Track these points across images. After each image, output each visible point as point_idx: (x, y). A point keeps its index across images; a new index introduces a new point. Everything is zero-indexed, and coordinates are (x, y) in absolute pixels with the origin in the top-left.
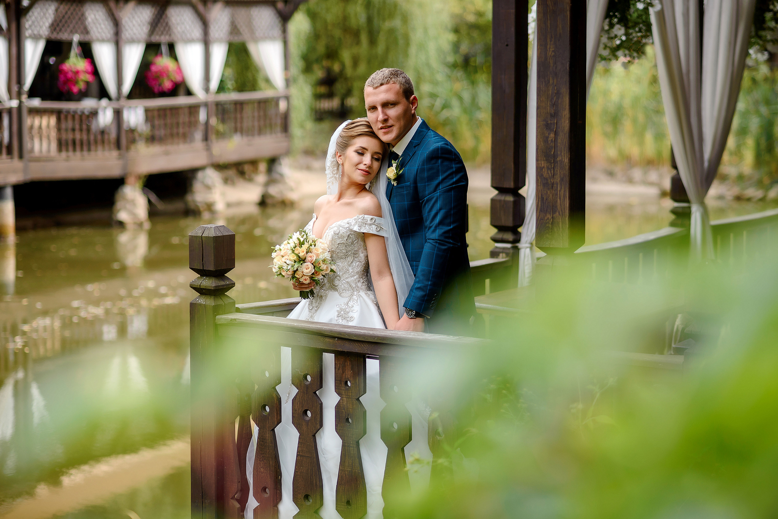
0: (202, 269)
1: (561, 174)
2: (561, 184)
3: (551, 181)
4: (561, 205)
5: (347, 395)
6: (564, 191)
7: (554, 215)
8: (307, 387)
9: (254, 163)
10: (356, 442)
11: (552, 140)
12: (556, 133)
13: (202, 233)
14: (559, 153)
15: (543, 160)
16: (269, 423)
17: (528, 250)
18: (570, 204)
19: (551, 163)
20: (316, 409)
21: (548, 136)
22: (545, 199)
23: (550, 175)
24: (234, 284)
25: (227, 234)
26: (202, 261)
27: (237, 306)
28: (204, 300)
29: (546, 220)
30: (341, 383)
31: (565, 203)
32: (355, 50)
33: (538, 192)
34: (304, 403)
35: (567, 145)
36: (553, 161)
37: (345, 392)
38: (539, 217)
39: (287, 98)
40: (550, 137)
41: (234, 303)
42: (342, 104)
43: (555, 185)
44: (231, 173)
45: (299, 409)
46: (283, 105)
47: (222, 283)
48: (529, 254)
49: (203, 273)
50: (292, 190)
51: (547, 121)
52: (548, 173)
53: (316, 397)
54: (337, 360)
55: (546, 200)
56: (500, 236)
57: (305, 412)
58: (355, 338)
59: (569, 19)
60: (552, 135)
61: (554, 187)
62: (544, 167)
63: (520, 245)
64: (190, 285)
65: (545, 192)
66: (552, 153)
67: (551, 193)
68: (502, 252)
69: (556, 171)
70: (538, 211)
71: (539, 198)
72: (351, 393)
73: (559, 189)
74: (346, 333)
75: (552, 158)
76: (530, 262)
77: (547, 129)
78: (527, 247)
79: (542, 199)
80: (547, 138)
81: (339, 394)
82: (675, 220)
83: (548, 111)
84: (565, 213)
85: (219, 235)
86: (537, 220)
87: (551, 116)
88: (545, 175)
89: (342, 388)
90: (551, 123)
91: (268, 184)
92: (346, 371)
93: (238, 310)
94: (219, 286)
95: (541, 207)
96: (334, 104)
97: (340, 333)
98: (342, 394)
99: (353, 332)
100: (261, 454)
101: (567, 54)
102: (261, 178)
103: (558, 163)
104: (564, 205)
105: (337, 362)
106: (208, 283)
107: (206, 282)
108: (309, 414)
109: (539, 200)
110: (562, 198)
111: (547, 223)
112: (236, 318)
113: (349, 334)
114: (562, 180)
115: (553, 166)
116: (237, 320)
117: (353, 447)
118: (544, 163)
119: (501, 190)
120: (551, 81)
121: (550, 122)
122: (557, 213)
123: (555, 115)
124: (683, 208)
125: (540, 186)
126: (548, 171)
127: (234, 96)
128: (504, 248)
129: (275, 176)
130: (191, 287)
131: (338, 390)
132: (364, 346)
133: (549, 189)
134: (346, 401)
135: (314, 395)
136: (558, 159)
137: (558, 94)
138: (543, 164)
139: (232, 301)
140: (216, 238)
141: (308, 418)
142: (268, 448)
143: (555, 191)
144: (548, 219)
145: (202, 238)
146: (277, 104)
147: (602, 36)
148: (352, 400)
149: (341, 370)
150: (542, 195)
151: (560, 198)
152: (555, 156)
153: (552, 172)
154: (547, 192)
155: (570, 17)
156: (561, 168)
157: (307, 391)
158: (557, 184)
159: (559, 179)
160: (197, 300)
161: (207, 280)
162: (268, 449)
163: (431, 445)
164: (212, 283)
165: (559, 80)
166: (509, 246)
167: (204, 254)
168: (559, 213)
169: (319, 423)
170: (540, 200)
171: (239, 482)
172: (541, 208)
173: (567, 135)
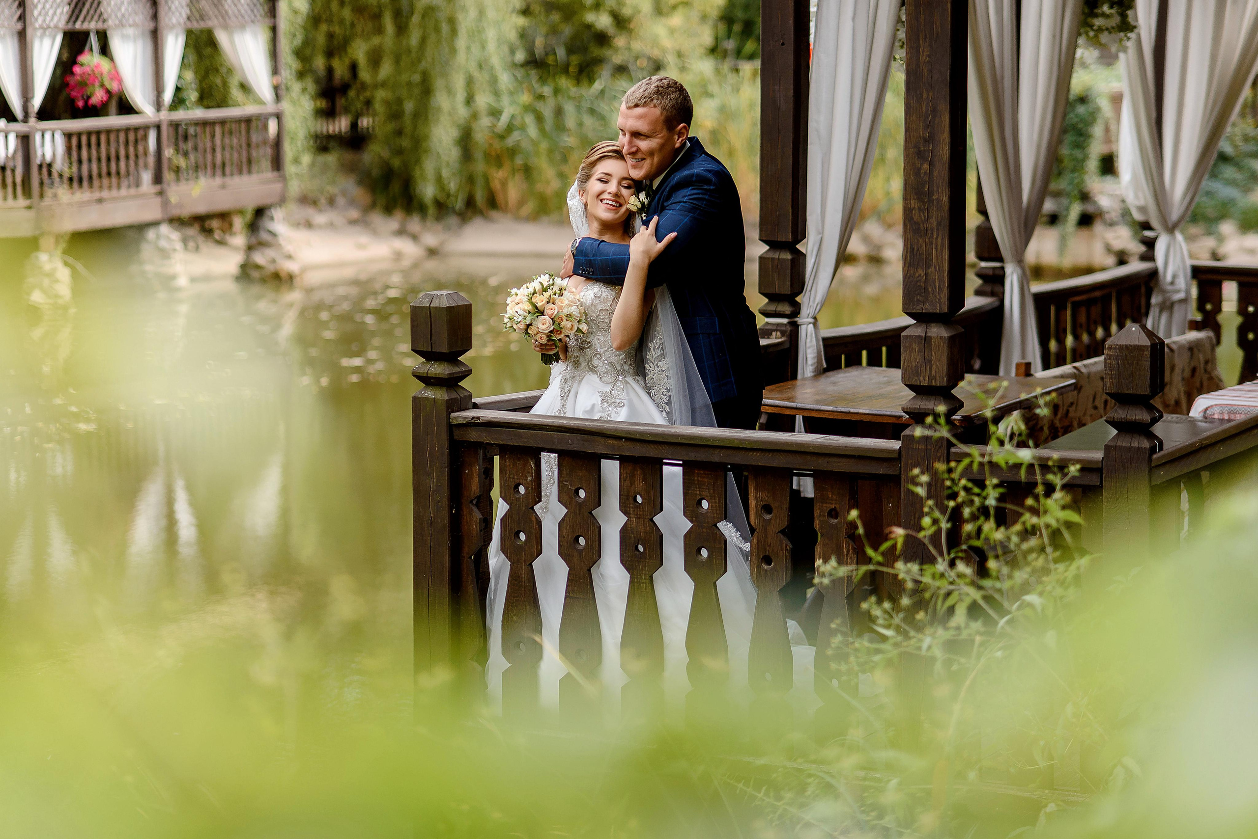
0: (430, 350)
1: (938, 217)
2: (938, 230)
3: (924, 227)
4: (937, 257)
5: (637, 515)
6: (942, 239)
7: (929, 271)
8: (581, 505)
9: (224, 216)
10: (650, 576)
11: (925, 173)
12: (931, 164)
13: (430, 303)
14: (935, 189)
15: (914, 199)
16: (525, 555)
17: (811, 326)
18: (949, 254)
19: (924, 202)
20: (592, 535)
21: (921, 167)
22: (915, 250)
23: (923, 218)
24: (471, 370)
25: (462, 304)
26: (431, 340)
27: (474, 400)
28: (433, 392)
29: (918, 277)
30: (628, 499)
31: (944, 254)
32: (376, 41)
33: (906, 241)
34: (576, 527)
35: (946, 179)
36: (926, 200)
37: (634, 511)
38: (907, 273)
39: (278, 116)
40: (922, 168)
41: (471, 396)
42: (354, 125)
43: (929, 232)
44: (192, 231)
45: (569, 535)
46: (272, 126)
47: (456, 369)
48: (813, 332)
49: (429, 356)
50: (289, 257)
51: (920, 148)
52: (920, 216)
53: (592, 519)
54: (622, 468)
55: (917, 251)
56: (772, 308)
57: (576, 540)
58: (650, 438)
59: (950, 13)
60: (926, 166)
61: (929, 234)
62: (914, 208)
63: (799, 320)
64: (412, 373)
65: (916, 241)
66: (926, 189)
67: (924, 242)
68: (776, 330)
69: (931, 212)
70: (907, 265)
71: (907, 247)
72: (643, 511)
73: (935, 236)
74: (637, 432)
75: (926, 197)
76: (814, 343)
77: (919, 157)
78: (810, 323)
79: (912, 249)
80: (920, 169)
81: (625, 513)
82: (982, 286)
83: (920, 135)
84: (943, 267)
85: (454, 305)
86: (905, 277)
87: (925, 140)
88: (916, 217)
89: (630, 505)
90: (924, 150)
91: (250, 248)
92: (636, 482)
93: (476, 406)
94: (453, 373)
95: (910, 260)
96: (342, 124)
97: (628, 432)
98: (630, 514)
99: (648, 431)
100: (514, 597)
101: (947, 60)
102: (239, 240)
103: (933, 203)
104: (942, 257)
105: (622, 471)
106: (438, 369)
107: (435, 368)
108: (582, 541)
109: (907, 252)
110: (939, 247)
111: (918, 281)
112: (479, 416)
113: (642, 433)
114: (939, 224)
115: (927, 206)
116: (481, 418)
117: (646, 583)
118: (915, 202)
119: (774, 245)
120: (925, 95)
121: (922, 149)
122: (933, 268)
123: (930, 139)
124: (994, 268)
125: (910, 233)
126: (920, 213)
127: (199, 113)
128: (778, 325)
129: (264, 236)
130: (414, 376)
131: (624, 509)
132: (662, 448)
133: (921, 236)
134: (636, 523)
135: (590, 515)
136: (934, 197)
137: (934, 111)
138: (913, 204)
139: (469, 394)
140: (450, 309)
141: (581, 547)
142: (523, 589)
143: (929, 239)
144: (920, 275)
145: (430, 309)
146: (265, 127)
147: (898, 30)
148: (644, 521)
149: (628, 482)
150: (911, 245)
151: (936, 248)
152: (930, 194)
153: (926, 214)
154: (918, 240)
155: (951, 12)
156: (938, 208)
157: (580, 511)
158: (932, 230)
159: (935, 224)
160: (423, 392)
161: (436, 366)
162: (525, 590)
163: (755, 577)
164: (444, 369)
165: (936, 93)
166: (785, 321)
167: (433, 330)
168: (935, 267)
169: (595, 552)
170: (909, 250)
171: (481, 636)
172: (910, 262)
173: (947, 165)
